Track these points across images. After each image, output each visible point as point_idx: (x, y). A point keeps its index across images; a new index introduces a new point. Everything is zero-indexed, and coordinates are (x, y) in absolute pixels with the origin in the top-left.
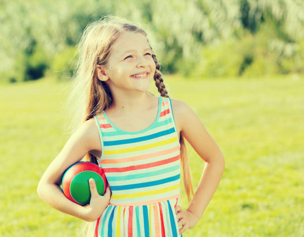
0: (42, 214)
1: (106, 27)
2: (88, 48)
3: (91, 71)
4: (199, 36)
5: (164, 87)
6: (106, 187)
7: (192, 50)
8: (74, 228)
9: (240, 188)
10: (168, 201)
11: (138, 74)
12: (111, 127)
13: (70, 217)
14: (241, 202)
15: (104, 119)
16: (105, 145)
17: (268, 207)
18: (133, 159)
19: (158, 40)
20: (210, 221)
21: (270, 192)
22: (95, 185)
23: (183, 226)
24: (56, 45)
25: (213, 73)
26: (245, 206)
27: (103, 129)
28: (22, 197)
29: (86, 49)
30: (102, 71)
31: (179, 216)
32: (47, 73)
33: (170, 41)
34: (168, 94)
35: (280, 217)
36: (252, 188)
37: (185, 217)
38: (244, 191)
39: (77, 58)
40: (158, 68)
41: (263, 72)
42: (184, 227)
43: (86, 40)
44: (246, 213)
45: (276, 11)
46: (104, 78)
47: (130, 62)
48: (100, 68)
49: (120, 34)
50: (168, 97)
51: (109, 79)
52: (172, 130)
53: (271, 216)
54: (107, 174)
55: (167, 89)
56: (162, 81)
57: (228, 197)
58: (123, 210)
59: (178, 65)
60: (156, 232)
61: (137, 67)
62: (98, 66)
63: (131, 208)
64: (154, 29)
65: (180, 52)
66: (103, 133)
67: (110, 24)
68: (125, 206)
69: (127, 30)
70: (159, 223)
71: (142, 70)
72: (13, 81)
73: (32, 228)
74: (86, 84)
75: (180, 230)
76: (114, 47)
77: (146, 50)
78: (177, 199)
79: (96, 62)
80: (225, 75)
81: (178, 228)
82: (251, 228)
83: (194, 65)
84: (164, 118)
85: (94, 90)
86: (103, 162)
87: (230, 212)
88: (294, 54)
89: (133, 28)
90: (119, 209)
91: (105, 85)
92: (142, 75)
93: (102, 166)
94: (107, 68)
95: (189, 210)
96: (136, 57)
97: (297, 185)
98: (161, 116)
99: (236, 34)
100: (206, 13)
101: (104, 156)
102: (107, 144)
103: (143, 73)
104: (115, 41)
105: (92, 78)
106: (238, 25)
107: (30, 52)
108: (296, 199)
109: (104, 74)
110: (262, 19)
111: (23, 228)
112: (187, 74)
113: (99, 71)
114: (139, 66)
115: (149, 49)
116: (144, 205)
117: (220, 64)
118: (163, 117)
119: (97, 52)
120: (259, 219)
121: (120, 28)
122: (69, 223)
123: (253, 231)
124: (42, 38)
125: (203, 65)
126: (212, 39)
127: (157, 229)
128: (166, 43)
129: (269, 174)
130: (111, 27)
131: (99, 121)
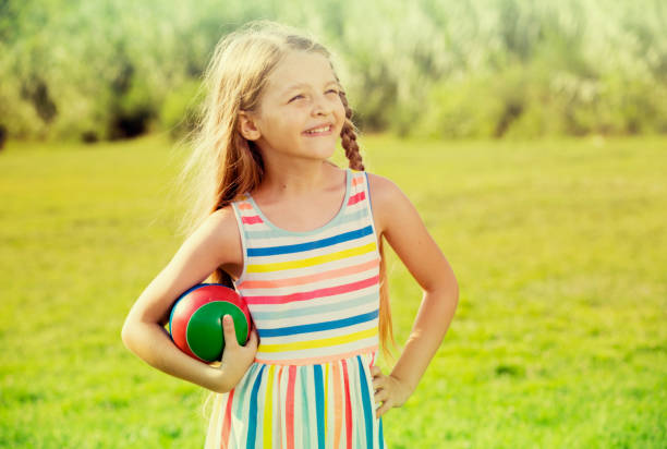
0: (137, 380)
1: (256, 40)
2: (223, 80)
3: (229, 120)
4: (426, 65)
5: (357, 149)
6: (250, 332)
7: (413, 90)
8: (193, 407)
9: (494, 338)
10: (359, 358)
11: (314, 129)
12: (261, 221)
13: (186, 384)
14: (494, 363)
15: (249, 207)
16: (249, 255)
17: (543, 373)
18: (299, 281)
19: (353, 70)
20: (438, 396)
21: (547, 346)
22: (232, 327)
23: (384, 402)
24: (169, 76)
25: (451, 131)
26: (502, 371)
27: (247, 225)
28: (102, 349)
29: (219, 82)
30: (248, 122)
31: (378, 384)
32: (153, 125)
33: (374, 72)
34: (364, 163)
35: (565, 391)
36: (514, 339)
37: (387, 386)
38: (502, 343)
39: (202, 98)
40: (348, 115)
41: (540, 131)
42: (387, 404)
43: (221, 64)
44: (504, 383)
45: (566, 20)
46: (253, 136)
47: (300, 106)
48: (245, 117)
49: (280, 55)
50: (363, 169)
51: (262, 137)
52: (368, 231)
53: (547, 389)
54: (252, 308)
55: (362, 153)
56: (353, 138)
57: (471, 355)
58: (278, 371)
59: (388, 115)
60: (336, 413)
61: (312, 115)
62: (242, 113)
63: (292, 370)
64: (347, 51)
65: (391, 92)
66: (246, 233)
67: (263, 35)
68: (282, 365)
69: (293, 48)
70: (341, 397)
71: (320, 120)
72: (90, 139)
73: (117, 405)
74: (218, 143)
75: (377, 410)
76: (271, 78)
77: (329, 84)
78: (374, 354)
79: (238, 106)
80: (473, 135)
81: (374, 407)
82: (511, 409)
83: (416, 117)
84: (354, 208)
85: (233, 155)
86: (246, 285)
87: (474, 381)
88: (597, 99)
89: (303, 44)
90: (272, 369)
91: (254, 147)
92: (321, 130)
93: (242, 292)
94: (259, 118)
95: (393, 375)
96: (311, 97)
97: (595, 333)
98: (350, 203)
99: (493, 62)
100: (440, 23)
101: (246, 275)
102: (252, 253)
103: (323, 126)
104: (271, 67)
105: (229, 133)
106: (497, 45)
107: (121, 86)
108: (594, 359)
109: (253, 128)
110: (541, 36)
111: (102, 405)
112: (404, 133)
113: (244, 122)
114: (317, 112)
115: (333, 83)
116: (317, 363)
117: (464, 115)
118: (353, 206)
119: (239, 88)
120: (526, 393)
121: (280, 42)
122: (185, 395)
123: (516, 415)
124: (145, 62)
125: (432, 118)
126: (449, 71)
127: (338, 407)
128: (367, 75)
129: (546, 313)
130: (264, 42)
131: (241, 211)
